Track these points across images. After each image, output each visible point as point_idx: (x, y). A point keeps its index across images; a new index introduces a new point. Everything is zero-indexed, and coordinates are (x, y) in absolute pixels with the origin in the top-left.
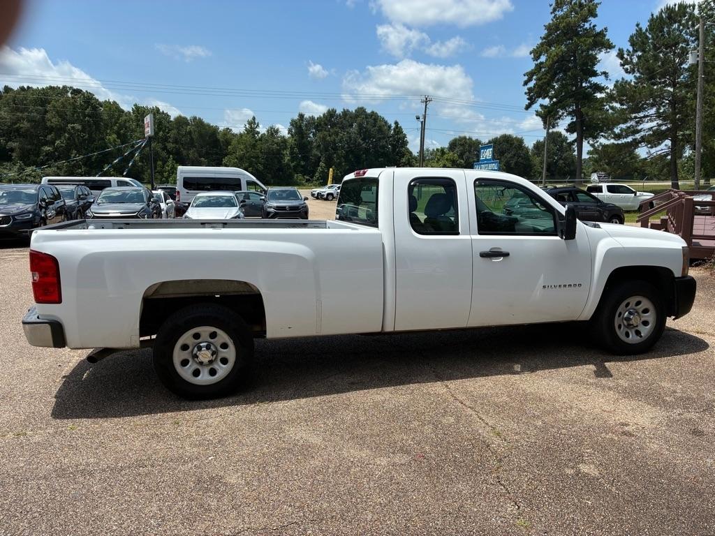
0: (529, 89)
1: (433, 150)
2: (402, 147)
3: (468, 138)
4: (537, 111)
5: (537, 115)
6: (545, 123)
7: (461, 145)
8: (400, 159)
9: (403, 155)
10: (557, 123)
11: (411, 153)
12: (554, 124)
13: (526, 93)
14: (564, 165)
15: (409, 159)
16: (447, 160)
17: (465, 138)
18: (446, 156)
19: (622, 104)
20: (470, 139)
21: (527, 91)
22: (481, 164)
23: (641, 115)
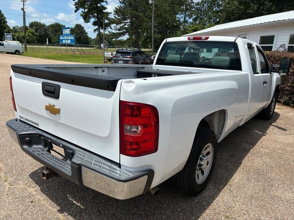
0: (76, 3)
1: (21, 27)
2: (4, 24)
3: (39, 22)
4: (81, 14)
5: (81, 16)
6: (85, 20)
7: (36, 26)
8: (4, 30)
9: (5, 28)
10: (90, 21)
11: (9, 27)
12: (88, 21)
13: (74, 5)
14: (84, 39)
15: (9, 30)
16: (29, 32)
17: (37, 22)
18: (28, 31)
19: (119, 16)
20: (40, 23)
21: (75, 4)
22: (64, 36)
23: (126, 21)
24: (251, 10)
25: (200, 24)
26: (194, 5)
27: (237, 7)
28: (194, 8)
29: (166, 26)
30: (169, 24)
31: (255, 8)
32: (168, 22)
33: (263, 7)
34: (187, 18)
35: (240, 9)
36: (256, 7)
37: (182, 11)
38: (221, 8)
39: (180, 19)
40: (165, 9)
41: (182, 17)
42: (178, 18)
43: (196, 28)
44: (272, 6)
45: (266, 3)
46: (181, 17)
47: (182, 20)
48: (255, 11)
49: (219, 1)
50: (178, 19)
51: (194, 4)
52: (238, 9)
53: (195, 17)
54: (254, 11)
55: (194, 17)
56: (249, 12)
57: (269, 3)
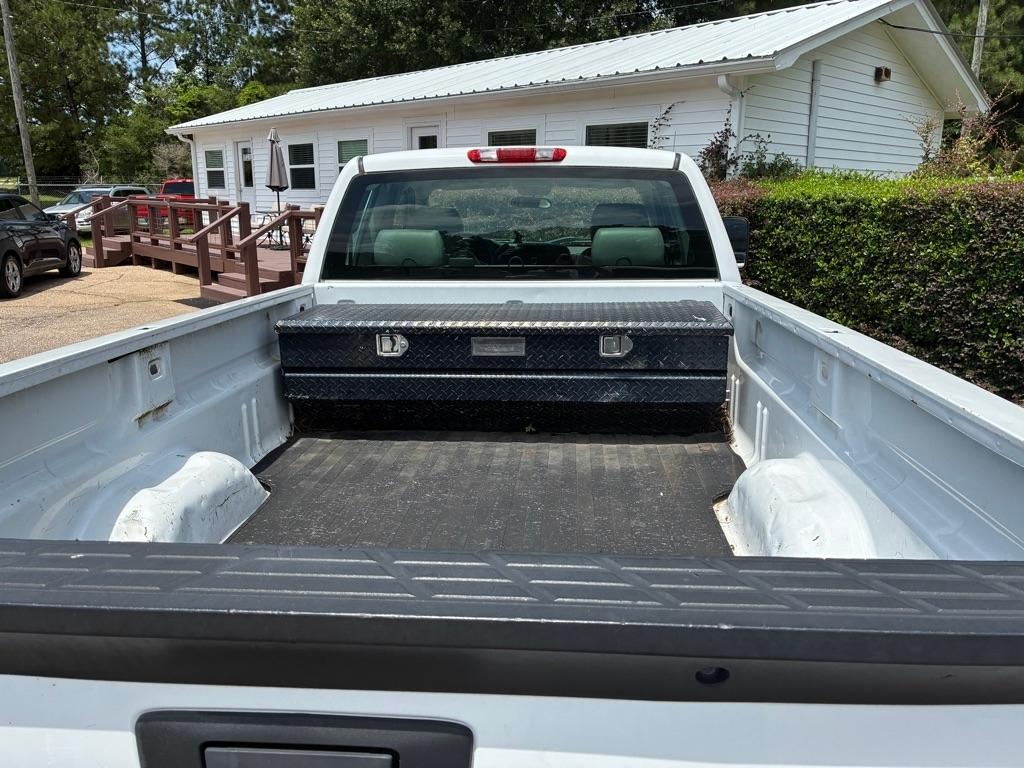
24: (399, 42)
25: (209, 83)
26: (174, 11)
27: (352, 31)
28: (175, 21)
29: (69, 88)
30: (81, 78)
31: (413, 37)
32: (78, 71)
33: (436, 33)
34: (153, 60)
35: (364, 38)
36: (415, 32)
37: (126, 29)
38: (275, 30)
39: (126, 59)
40: (54, 21)
41: (131, 54)
42: (115, 55)
43: (200, 96)
44: (462, 33)
45: (444, 21)
46: (127, 52)
47: (133, 64)
48: (413, 46)
49: (264, 2)
50: (116, 60)
51: (172, 7)
52: (355, 36)
53: (183, 56)
54: (408, 46)
55: (181, 54)
56: (394, 50)
57: (453, 21)
